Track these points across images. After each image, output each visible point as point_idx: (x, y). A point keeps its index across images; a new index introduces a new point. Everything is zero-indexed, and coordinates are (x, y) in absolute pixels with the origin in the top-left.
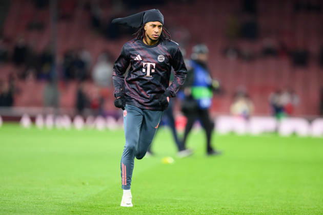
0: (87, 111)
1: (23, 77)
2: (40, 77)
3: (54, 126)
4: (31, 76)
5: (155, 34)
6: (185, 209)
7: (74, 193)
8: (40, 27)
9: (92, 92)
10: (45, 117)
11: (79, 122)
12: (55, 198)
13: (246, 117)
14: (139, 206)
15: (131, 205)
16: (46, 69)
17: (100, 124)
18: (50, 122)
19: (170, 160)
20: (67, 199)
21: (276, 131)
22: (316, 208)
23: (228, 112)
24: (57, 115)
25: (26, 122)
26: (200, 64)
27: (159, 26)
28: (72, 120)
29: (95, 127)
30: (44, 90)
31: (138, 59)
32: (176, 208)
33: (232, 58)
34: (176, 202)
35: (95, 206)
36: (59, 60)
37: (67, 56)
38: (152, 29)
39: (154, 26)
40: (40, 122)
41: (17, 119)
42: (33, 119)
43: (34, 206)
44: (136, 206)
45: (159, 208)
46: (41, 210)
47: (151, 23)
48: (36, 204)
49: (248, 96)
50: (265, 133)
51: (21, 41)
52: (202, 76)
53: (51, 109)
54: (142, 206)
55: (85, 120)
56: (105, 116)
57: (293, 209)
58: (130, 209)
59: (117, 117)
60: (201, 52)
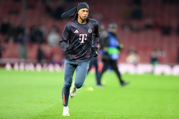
0: (44, 61)
1: (7, 41)
2: (16, 41)
3: (25, 69)
4: (11, 41)
5: (84, 16)
6: (99, 117)
7: (36, 108)
8: (16, 12)
9: (47, 49)
10: (19, 64)
11: (39, 67)
12: (25, 111)
13: (135, 64)
14: (74, 115)
15: (69, 115)
16: (20, 36)
17: (51, 68)
18: (22, 67)
19: (91, 89)
20: (32, 111)
21: (152, 72)
22: (176, 117)
23: (125, 61)
24: (26, 63)
25: (8, 67)
26: (113, 35)
27: (87, 11)
28: (35, 66)
29: (48, 70)
30: (19, 49)
31: (76, 32)
32: (95, 117)
33: (127, 30)
34: (95, 113)
35: (49, 115)
36: (27, 31)
37: (32, 29)
38: (83, 13)
39: (84, 11)
40: (16, 67)
41: (3, 65)
42: (12, 66)
43: (13, 115)
44: (72, 115)
45: (85, 116)
46: (17, 118)
47: (82, 9)
48: (14, 114)
49: (136, 52)
50: (146, 73)
51: (5, 20)
52: (113, 41)
53: (23, 60)
54: (75, 115)
55: (42, 66)
56: (54, 63)
57: (162, 117)
58: (68, 117)
59: (61, 64)
60: (113, 28)
